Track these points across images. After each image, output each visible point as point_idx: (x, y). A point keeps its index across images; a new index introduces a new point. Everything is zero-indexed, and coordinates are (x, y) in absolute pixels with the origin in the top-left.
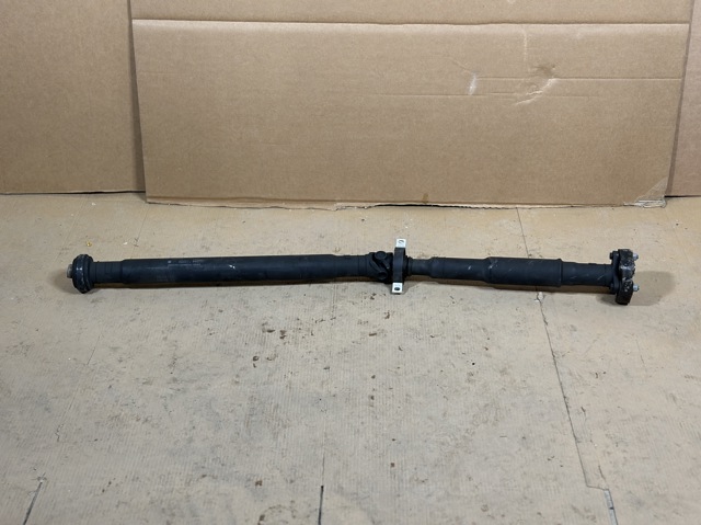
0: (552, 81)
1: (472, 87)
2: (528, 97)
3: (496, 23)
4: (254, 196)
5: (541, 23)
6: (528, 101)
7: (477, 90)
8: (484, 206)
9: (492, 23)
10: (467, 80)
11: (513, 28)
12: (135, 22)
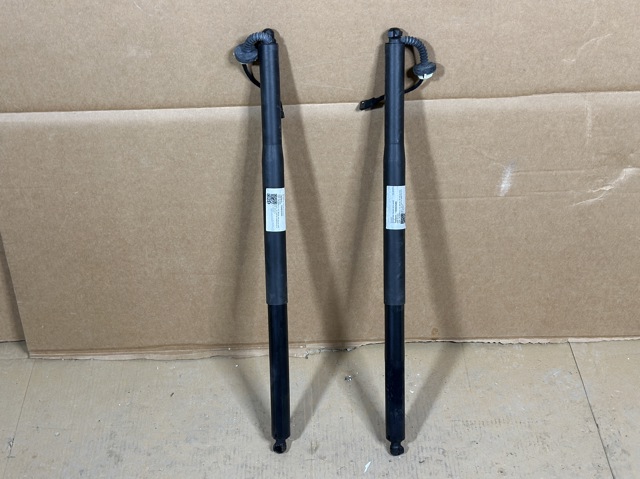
0: (629, 171)
1: (505, 185)
2: (592, 196)
3: (545, 93)
4: (187, 341)
5: (614, 90)
6: (591, 201)
7: (512, 190)
8: (520, 340)
9: (536, 93)
10: (498, 176)
11: (571, 99)
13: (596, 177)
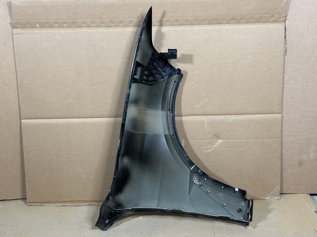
0: (220, 141)
3: (192, 115)
4: (80, 199)
5: (212, 115)
6: (210, 150)
7: (185, 146)
11: (200, 118)
12: (22, 121)
13: (210, 142)
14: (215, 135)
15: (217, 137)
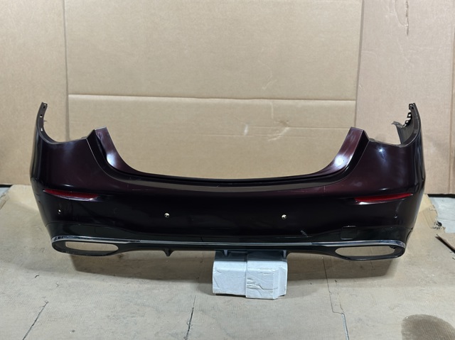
1: (246, 131)
3: (257, 99)
6: (275, 139)
7: (248, 133)
9: (254, 98)
10: (243, 127)
11: (266, 101)
12: (70, 96)
13: (277, 130)
14: (281, 122)
15: (284, 124)
